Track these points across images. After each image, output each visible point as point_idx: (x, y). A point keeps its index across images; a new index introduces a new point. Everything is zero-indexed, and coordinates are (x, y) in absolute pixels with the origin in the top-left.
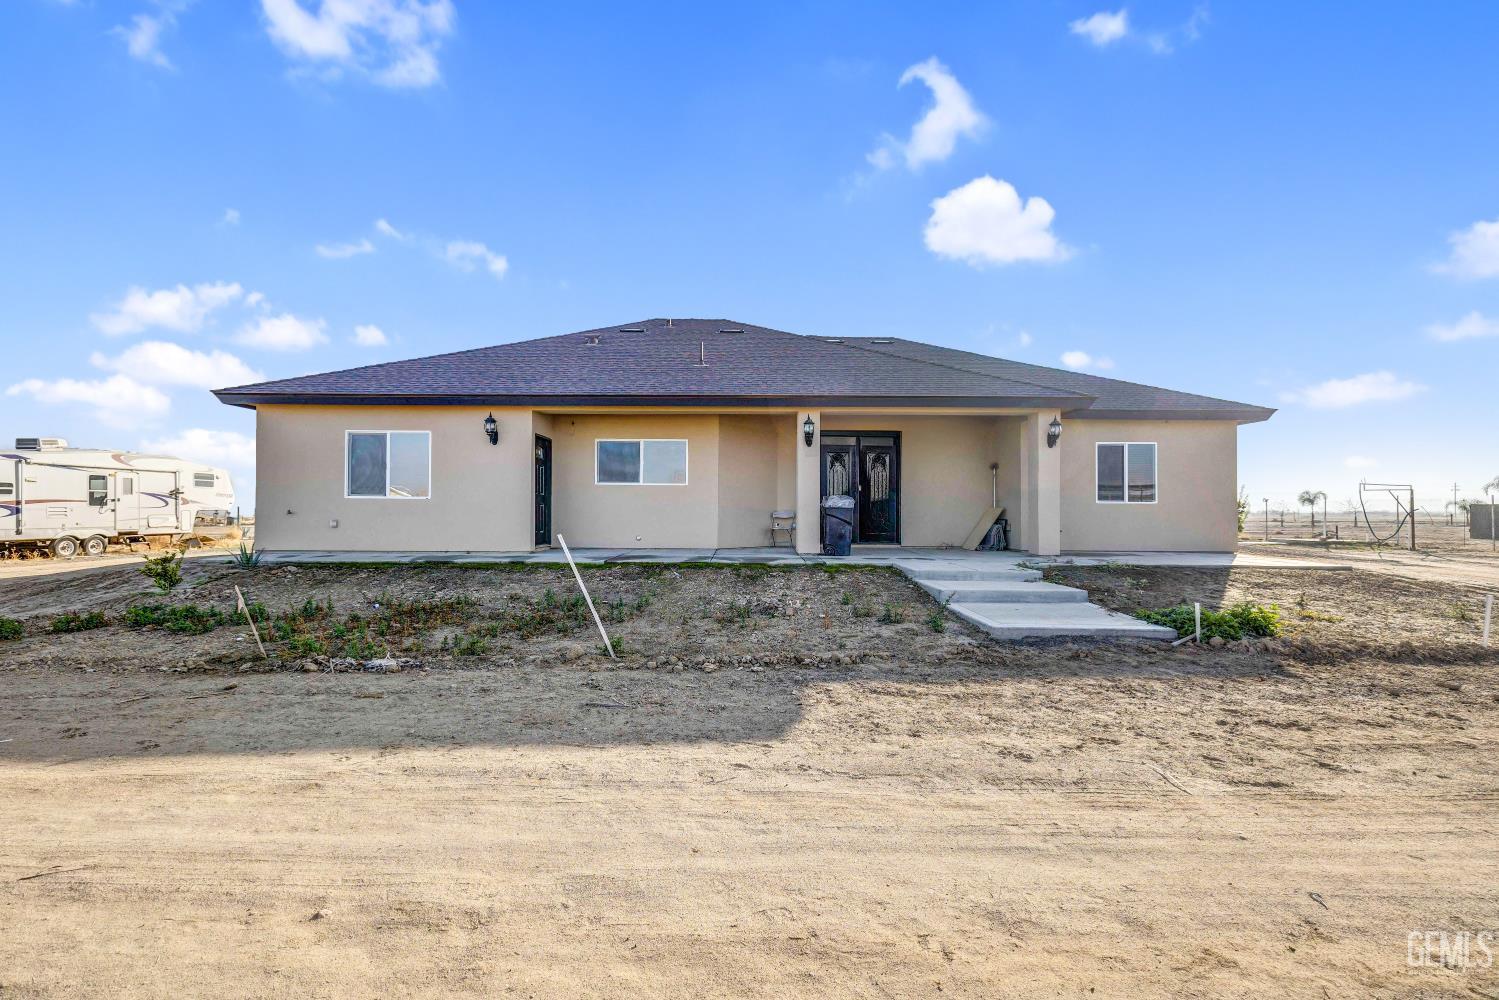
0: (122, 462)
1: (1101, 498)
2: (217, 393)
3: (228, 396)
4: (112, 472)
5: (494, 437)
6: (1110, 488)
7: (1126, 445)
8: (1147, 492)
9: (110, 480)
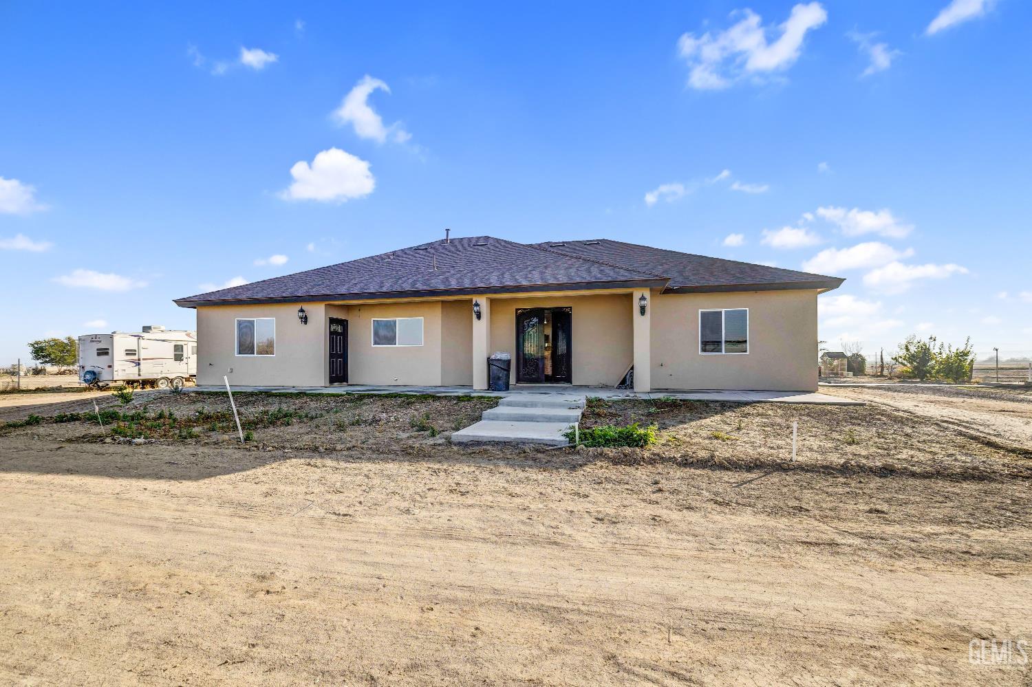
0: (190, 337)
1: (704, 350)
2: (175, 301)
3: (183, 303)
4: (186, 343)
5: (305, 320)
6: (711, 344)
7: (723, 311)
8: (740, 346)
9: (185, 347)
